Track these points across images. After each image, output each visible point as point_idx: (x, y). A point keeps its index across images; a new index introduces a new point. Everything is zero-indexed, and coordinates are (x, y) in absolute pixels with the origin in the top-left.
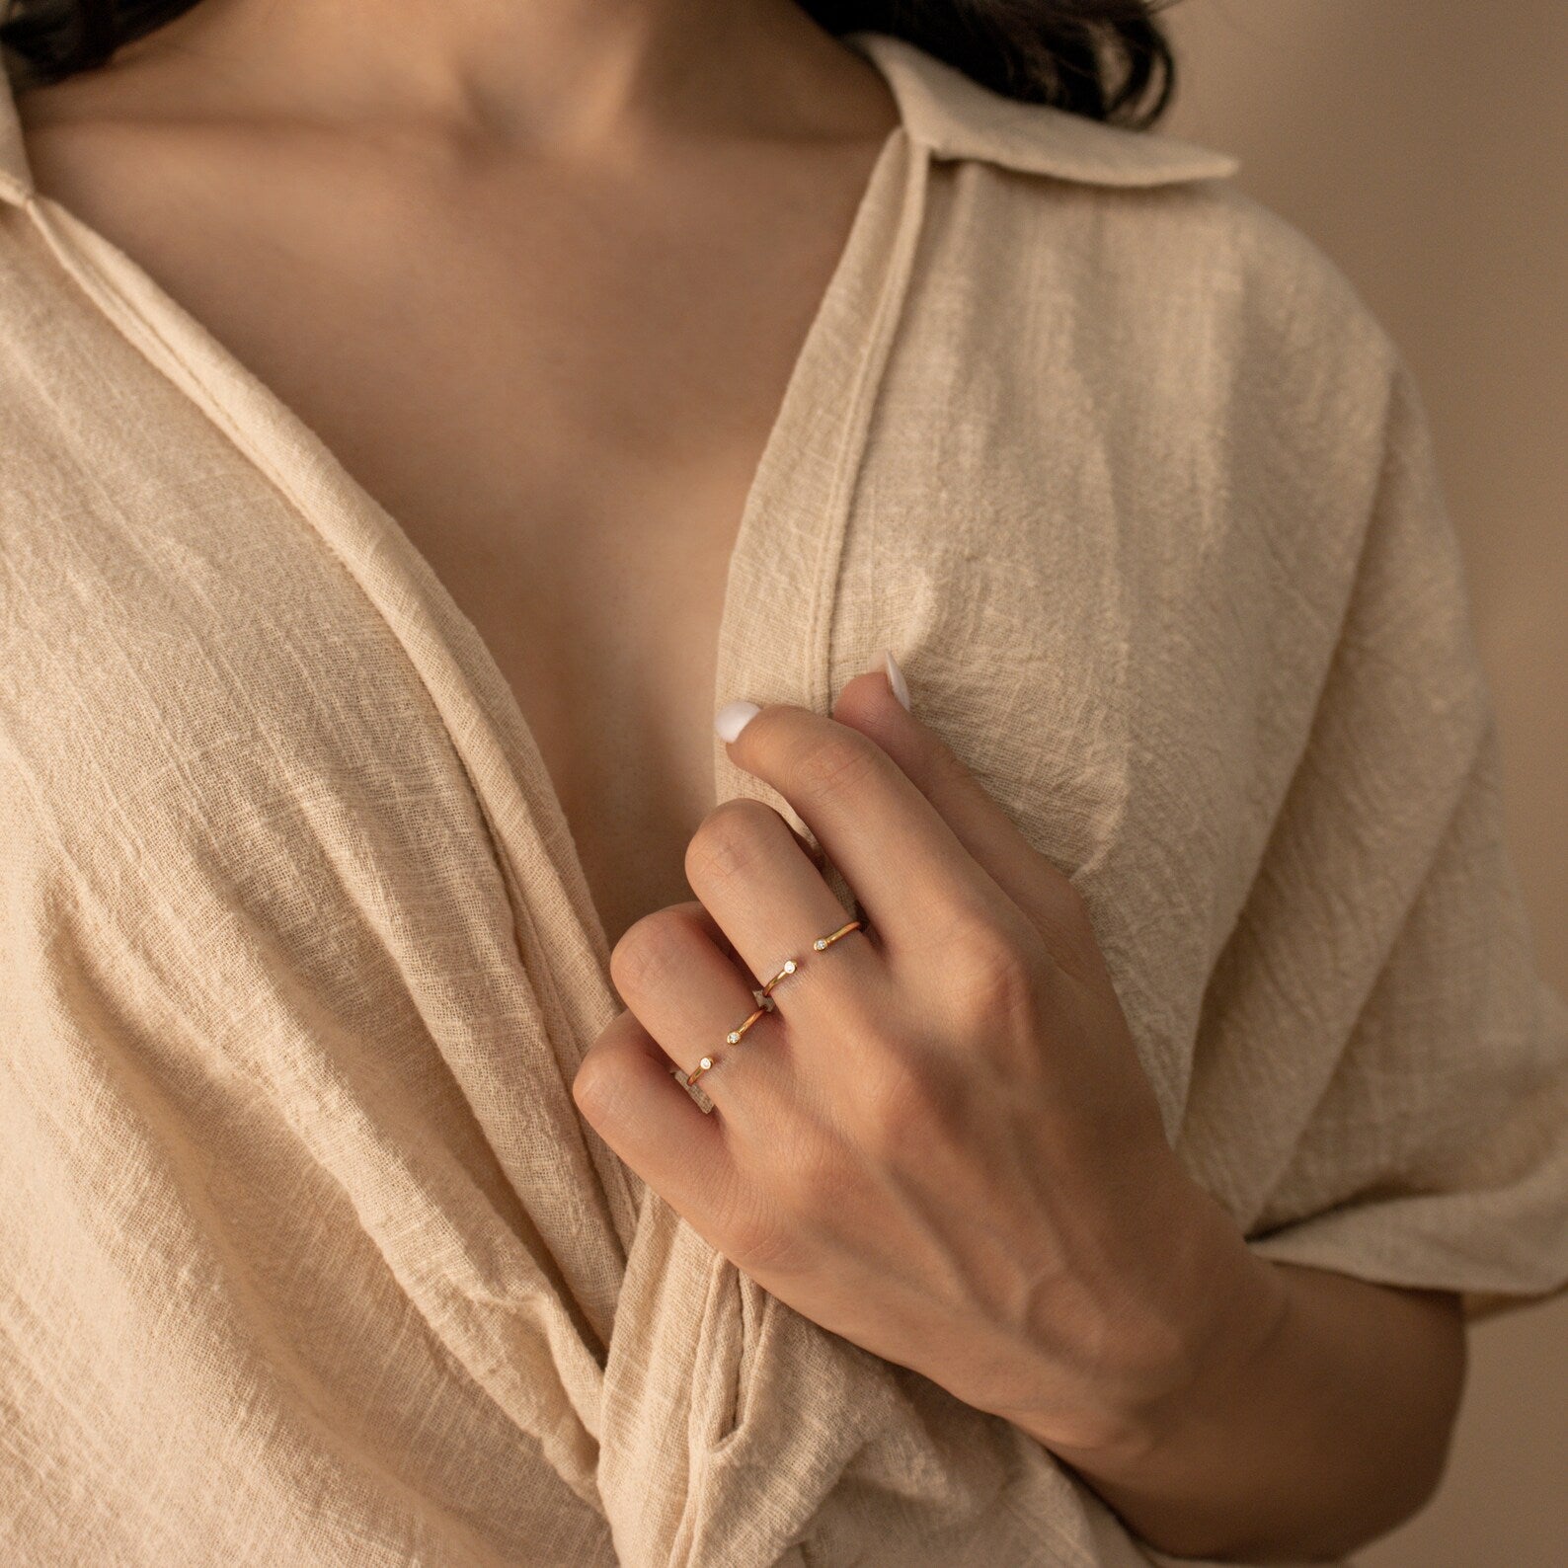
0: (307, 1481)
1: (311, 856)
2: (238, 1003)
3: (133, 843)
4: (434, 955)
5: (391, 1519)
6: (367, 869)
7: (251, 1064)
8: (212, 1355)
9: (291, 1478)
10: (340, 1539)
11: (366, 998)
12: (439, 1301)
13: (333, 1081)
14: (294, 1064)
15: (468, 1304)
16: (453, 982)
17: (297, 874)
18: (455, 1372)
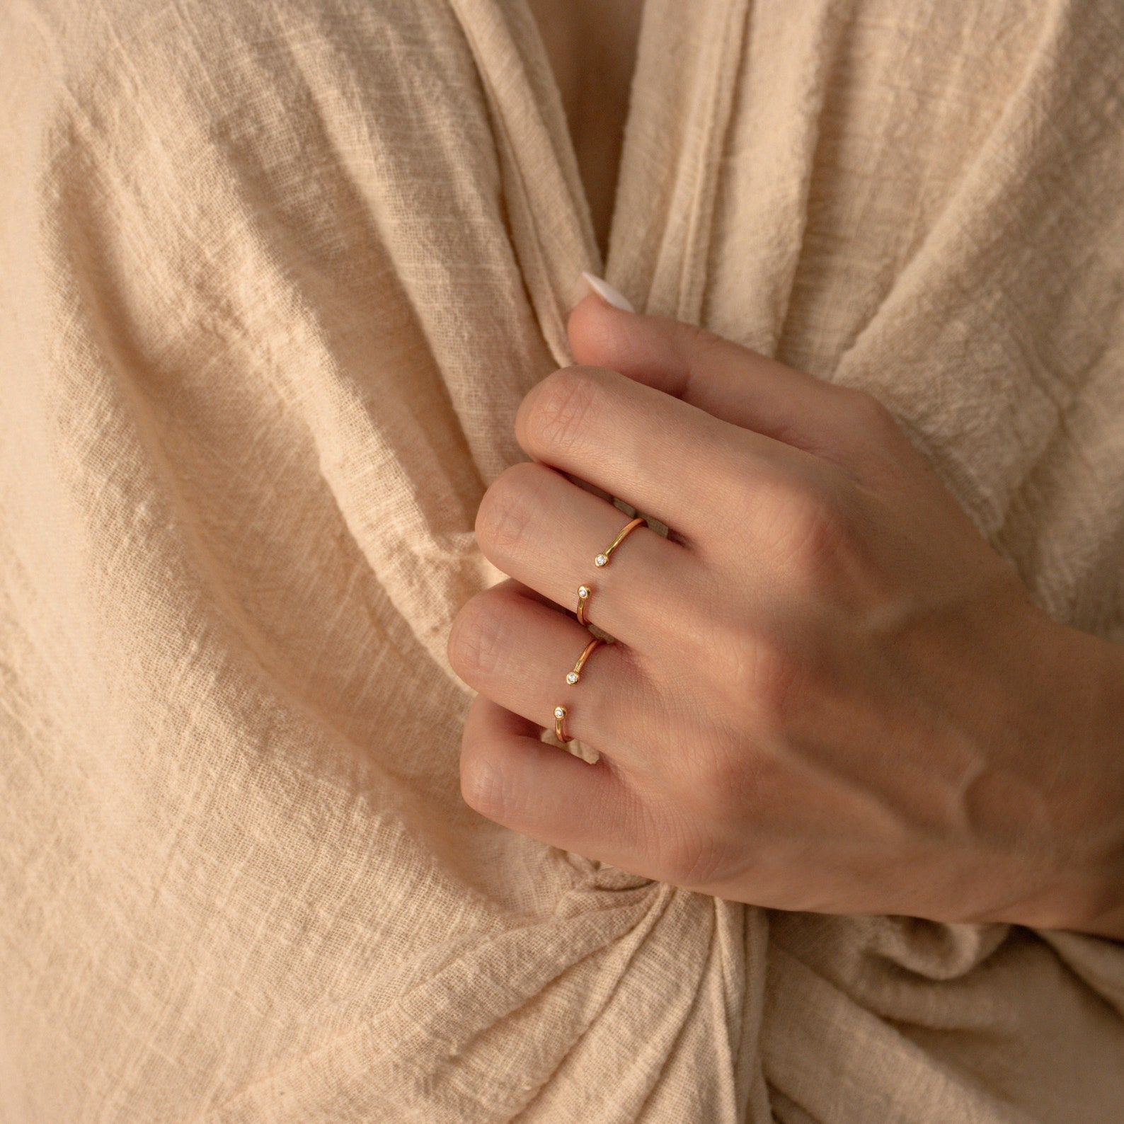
0: (256, 718)
1: (298, 96)
2: (214, 236)
3: (133, 80)
4: (416, 197)
5: (335, 762)
6: (353, 108)
7: (223, 302)
8: (166, 590)
9: (240, 713)
10: (288, 773)
11: (343, 244)
12: (385, 551)
13: (299, 315)
14: (264, 298)
15: (414, 560)
16: (433, 225)
17: (283, 111)
18: (395, 642)
